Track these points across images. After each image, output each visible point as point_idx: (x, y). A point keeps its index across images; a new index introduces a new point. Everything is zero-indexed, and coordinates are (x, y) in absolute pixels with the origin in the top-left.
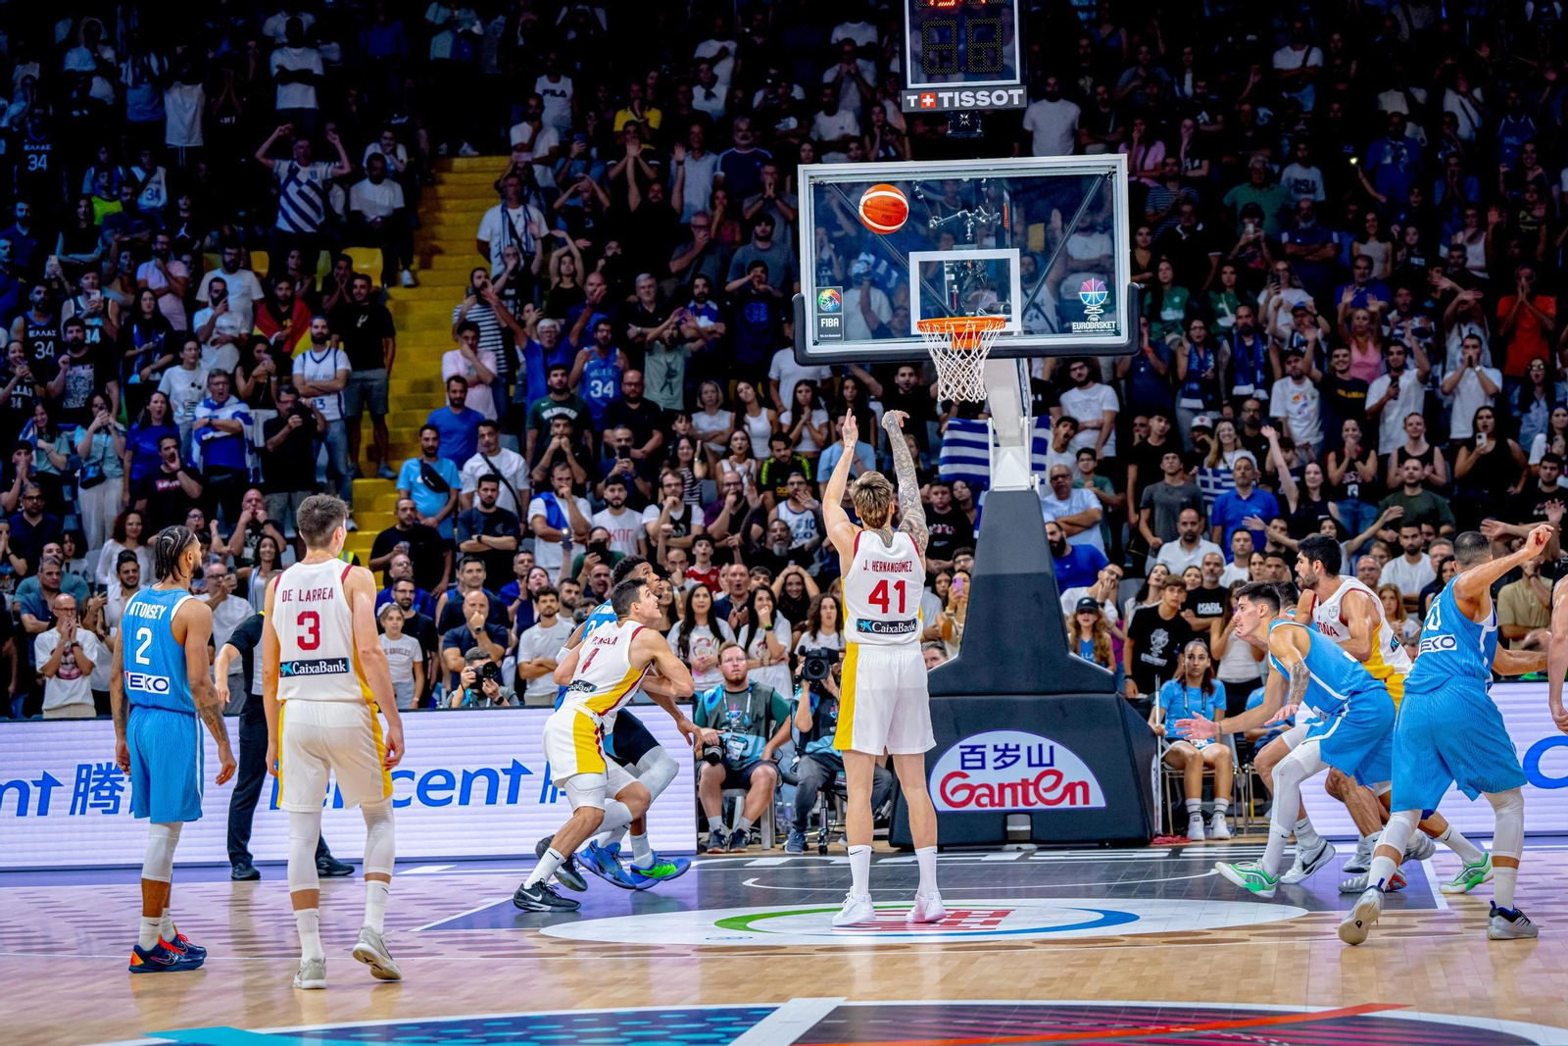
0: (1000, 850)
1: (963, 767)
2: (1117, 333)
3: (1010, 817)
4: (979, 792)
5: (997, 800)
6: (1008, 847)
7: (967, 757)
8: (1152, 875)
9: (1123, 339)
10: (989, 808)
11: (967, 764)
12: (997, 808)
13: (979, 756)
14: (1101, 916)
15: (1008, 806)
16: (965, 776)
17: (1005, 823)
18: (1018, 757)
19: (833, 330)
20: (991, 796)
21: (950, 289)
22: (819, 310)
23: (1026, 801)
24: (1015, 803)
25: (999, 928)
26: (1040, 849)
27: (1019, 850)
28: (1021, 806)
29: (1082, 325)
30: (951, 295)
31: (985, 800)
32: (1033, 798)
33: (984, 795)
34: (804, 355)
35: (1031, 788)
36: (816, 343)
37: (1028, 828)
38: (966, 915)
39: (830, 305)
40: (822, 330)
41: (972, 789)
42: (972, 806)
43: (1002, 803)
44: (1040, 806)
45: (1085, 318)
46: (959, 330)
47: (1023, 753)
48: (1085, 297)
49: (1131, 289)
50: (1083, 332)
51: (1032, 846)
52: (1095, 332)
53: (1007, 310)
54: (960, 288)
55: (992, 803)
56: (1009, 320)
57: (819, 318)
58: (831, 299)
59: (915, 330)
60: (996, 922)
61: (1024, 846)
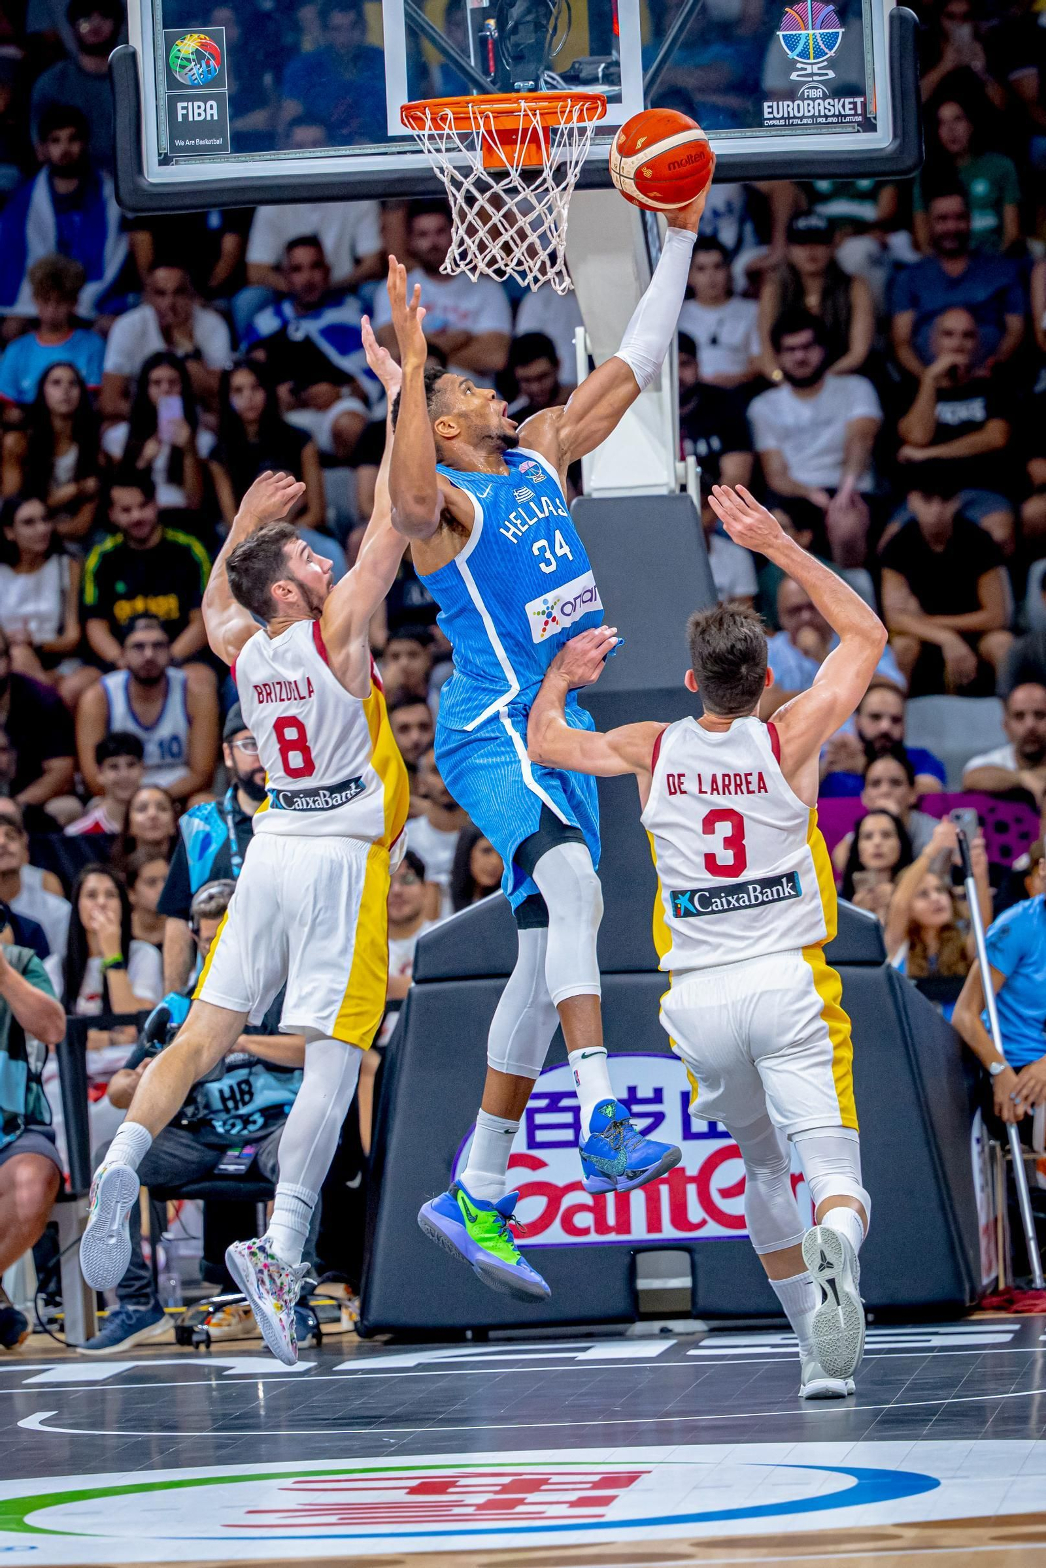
0: (620, 1336)
1: (532, 1143)
2: (869, 125)
3: (641, 1258)
4: (568, 1201)
5: (611, 1220)
6: (639, 1327)
7: (540, 1119)
8: (972, 1386)
9: (882, 139)
10: (594, 1237)
11: (541, 1136)
12: (612, 1237)
13: (568, 1118)
14: (850, 1482)
15: (639, 1231)
16: (537, 1164)
17: (632, 1273)
18: (659, 1118)
19: (205, 128)
20: (598, 1210)
21: (480, 27)
22: (172, 82)
23: (680, 1218)
24: (654, 1224)
25: (611, 1513)
26: (714, 1332)
27: (665, 1333)
28: (669, 1231)
29: (786, 108)
30: (482, 42)
31: (584, 1220)
32: (695, 1212)
33: (582, 1208)
34: (137, 190)
35: (692, 1190)
36: (165, 161)
37: (685, 1282)
38: (535, 1485)
39: (196, 71)
40: (178, 129)
41: (554, 1194)
42: (555, 1234)
43: (624, 1225)
44: (713, 1229)
45: (791, 94)
46: (507, 124)
47: (671, 1107)
48: (792, 42)
49: (897, 21)
50: (790, 125)
51: (698, 1326)
52: (817, 124)
53: (612, 78)
54: (501, 26)
55: (601, 1227)
56: (616, 99)
57: (172, 102)
58: (199, 55)
59: (395, 127)
60: (606, 1501)
61: (677, 1326)
